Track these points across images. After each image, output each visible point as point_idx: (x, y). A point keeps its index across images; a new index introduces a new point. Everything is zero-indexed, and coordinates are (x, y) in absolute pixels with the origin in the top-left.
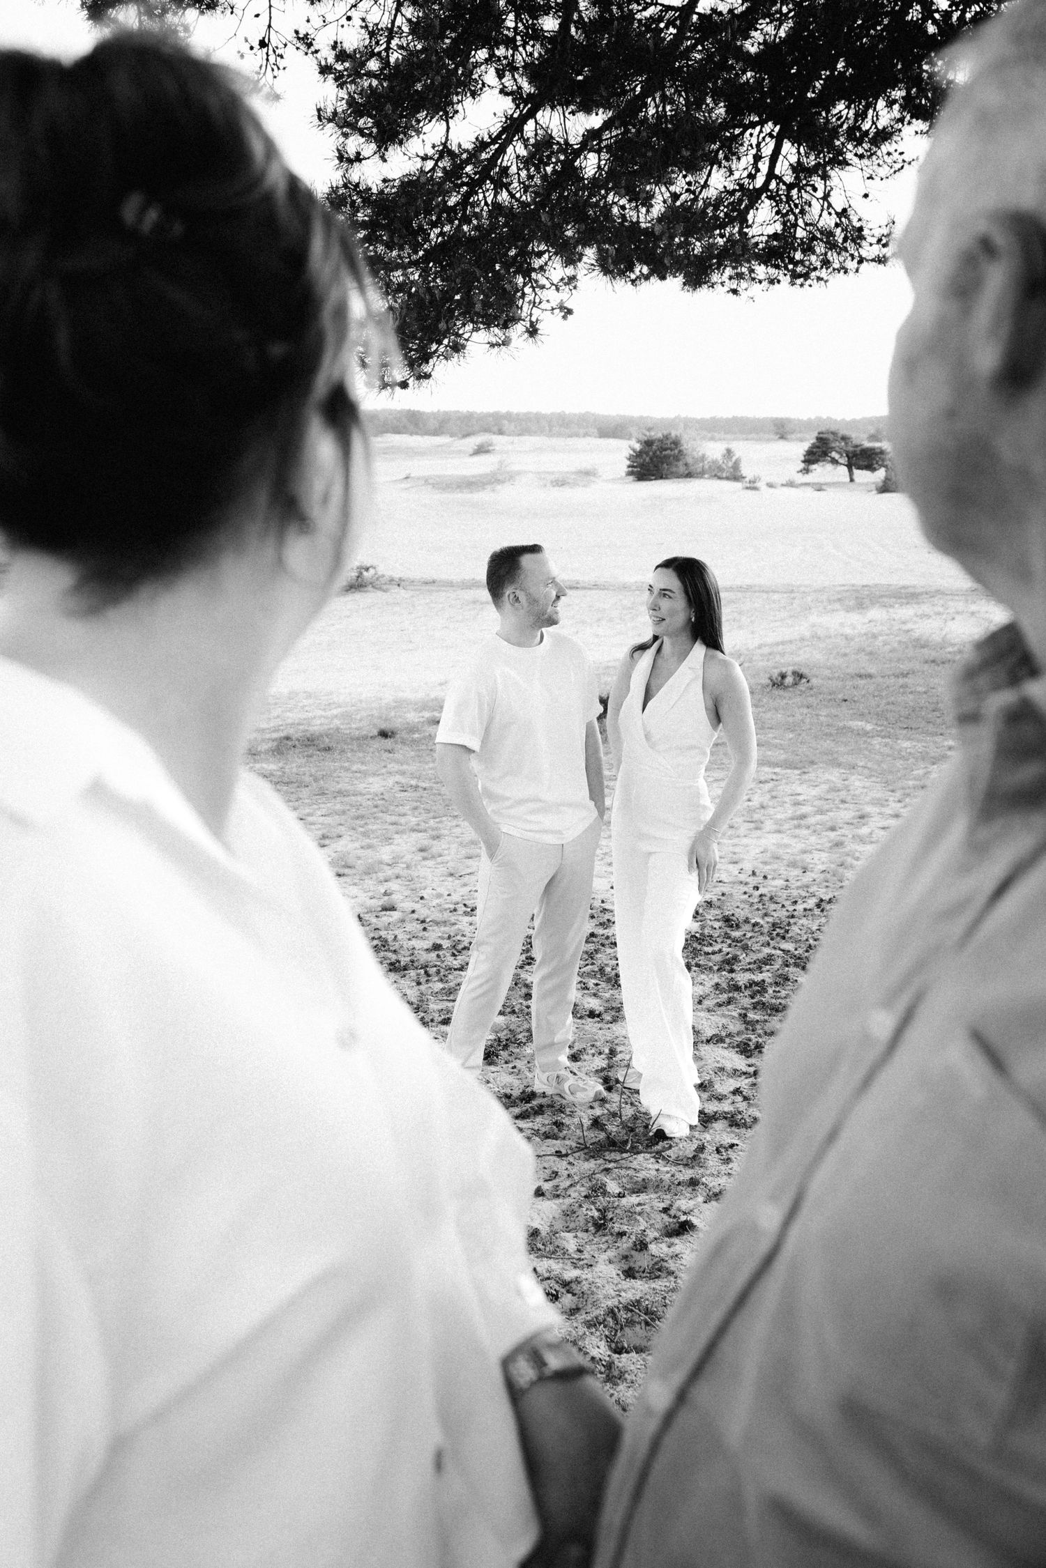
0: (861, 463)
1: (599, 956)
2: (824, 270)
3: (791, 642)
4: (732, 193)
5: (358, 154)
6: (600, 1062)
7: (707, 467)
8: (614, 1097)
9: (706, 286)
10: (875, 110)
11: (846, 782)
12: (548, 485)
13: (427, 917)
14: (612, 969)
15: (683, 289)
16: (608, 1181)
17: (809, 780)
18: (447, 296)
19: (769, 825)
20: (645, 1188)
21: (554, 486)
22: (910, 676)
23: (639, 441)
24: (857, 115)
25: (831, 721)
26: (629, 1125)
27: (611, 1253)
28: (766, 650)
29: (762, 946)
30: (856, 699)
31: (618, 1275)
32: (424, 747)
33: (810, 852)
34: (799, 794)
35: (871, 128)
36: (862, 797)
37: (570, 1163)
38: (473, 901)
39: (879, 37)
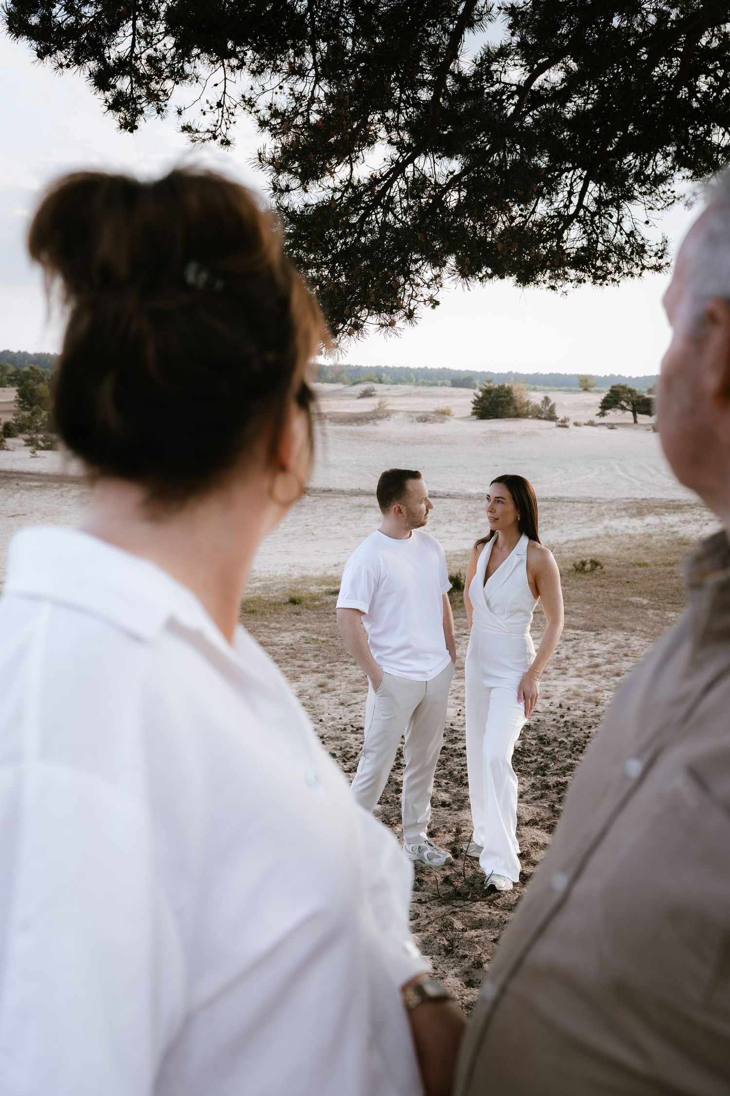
0: (642, 409)
1: (449, 763)
2: (617, 274)
3: (590, 539)
4: (552, 217)
5: (288, 186)
6: (449, 838)
7: (530, 410)
8: (460, 862)
9: (533, 283)
10: (654, 160)
11: (628, 641)
12: (414, 421)
13: (325, 734)
14: (459, 773)
15: (516, 285)
16: (455, 920)
17: (602, 640)
18: (350, 290)
19: (572, 671)
20: (482, 925)
21: (419, 422)
22: (675, 565)
23: (481, 390)
24: (641, 163)
25: (618, 596)
26: (470, 881)
27: (456, 970)
28: (570, 545)
29: (566, 757)
30: (636, 581)
31: (461, 985)
32: (322, 611)
33: (602, 691)
34: (594, 650)
35: (651, 173)
36: (639, 653)
37: (428, 908)
38: (358, 723)
39: (658, 109)
